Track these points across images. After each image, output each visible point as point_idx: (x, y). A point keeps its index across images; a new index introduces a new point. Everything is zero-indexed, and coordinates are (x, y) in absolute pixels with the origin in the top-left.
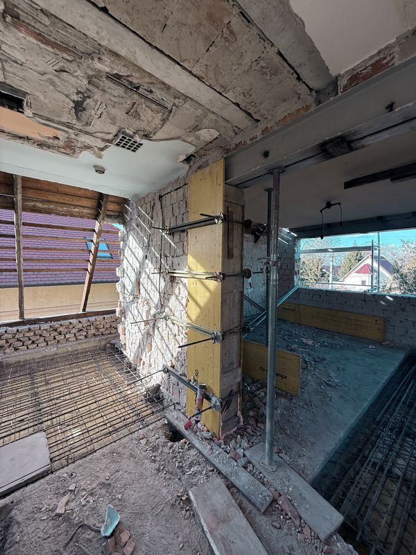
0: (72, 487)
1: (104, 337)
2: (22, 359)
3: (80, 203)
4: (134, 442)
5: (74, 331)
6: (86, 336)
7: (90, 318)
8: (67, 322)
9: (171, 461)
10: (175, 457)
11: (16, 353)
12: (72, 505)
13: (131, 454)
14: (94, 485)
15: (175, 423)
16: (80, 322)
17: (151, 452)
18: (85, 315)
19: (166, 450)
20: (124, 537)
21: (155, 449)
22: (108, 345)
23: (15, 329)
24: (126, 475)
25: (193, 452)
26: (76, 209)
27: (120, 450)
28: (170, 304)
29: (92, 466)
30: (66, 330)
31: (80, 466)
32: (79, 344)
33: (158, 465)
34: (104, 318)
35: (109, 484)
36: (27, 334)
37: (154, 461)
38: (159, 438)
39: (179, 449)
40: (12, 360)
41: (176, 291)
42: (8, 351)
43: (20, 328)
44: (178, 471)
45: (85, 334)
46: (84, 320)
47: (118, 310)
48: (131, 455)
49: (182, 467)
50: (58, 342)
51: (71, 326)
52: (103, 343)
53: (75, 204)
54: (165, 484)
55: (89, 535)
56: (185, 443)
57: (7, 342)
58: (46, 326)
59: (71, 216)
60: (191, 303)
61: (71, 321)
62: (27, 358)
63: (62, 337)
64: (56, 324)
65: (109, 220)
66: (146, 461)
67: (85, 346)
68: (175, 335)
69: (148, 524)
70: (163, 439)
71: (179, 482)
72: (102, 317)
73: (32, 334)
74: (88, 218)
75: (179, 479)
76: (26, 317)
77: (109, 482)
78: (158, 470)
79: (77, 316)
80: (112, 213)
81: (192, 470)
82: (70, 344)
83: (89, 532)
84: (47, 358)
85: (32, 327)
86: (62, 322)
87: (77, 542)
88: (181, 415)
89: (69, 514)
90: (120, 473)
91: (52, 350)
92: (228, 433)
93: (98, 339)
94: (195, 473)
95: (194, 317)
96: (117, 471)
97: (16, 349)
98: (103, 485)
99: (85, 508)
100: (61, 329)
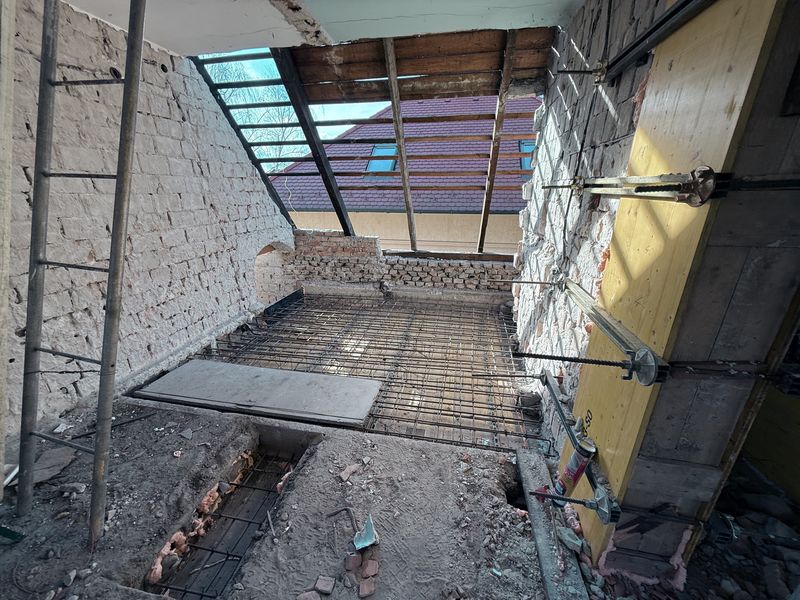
0: (366, 460)
1: (500, 294)
2: (408, 294)
3: (471, 67)
4: (453, 457)
5: (463, 276)
6: (477, 287)
7: (485, 263)
8: (456, 263)
9: (482, 526)
10: (492, 527)
11: (405, 288)
12: (356, 479)
13: (440, 470)
14: (384, 476)
15: (526, 474)
16: (472, 266)
17: (465, 489)
18: (481, 257)
19: (486, 504)
20: (371, 568)
21: (472, 488)
22: (502, 307)
23: (405, 260)
24: (418, 493)
25: (526, 544)
26: (467, 81)
27: (432, 454)
28: (578, 259)
29: (395, 451)
30: (455, 273)
31: (385, 442)
32: (467, 294)
33: (461, 516)
34: (504, 267)
35: (397, 488)
36: (416, 269)
37: (461, 506)
38: (489, 477)
39: (506, 518)
40: (400, 293)
41: (595, 232)
42: (398, 282)
43: (411, 260)
44: (483, 552)
45: (476, 283)
46: (477, 264)
47: (516, 256)
48: (439, 473)
49: (492, 551)
50: (445, 285)
51: (461, 269)
52: (497, 302)
53: (464, 69)
54: (452, 552)
55: (347, 527)
56: (524, 518)
57: (398, 273)
58: (433, 263)
59: (461, 95)
60: (613, 264)
61: (462, 262)
62: (414, 295)
63: (450, 281)
64: (444, 263)
65: (517, 89)
66: (451, 496)
67: (473, 298)
68: (574, 326)
69: (402, 583)
70: (492, 484)
71: (473, 570)
72: (502, 264)
73: (420, 269)
74: (485, 94)
75: (478, 566)
76: (419, 249)
77: (398, 484)
78: (458, 524)
79: (471, 257)
80: (526, 74)
81: (507, 572)
82: (457, 291)
83: (349, 524)
84: (431, 302)
85: (421, 261)
86: (452, 261)
87: (336, 522)
88: (544, 469)
89: (348, 486)
90: (415, 484)
91: (437, 294)
92: (625, 574)
93: (491, 294)
94: (508, 583)
95: (611, 298)
96: (413, 479)
97: (406, 283)
98: (392, 483)
99: (362, 493)
100: (449, 270)
